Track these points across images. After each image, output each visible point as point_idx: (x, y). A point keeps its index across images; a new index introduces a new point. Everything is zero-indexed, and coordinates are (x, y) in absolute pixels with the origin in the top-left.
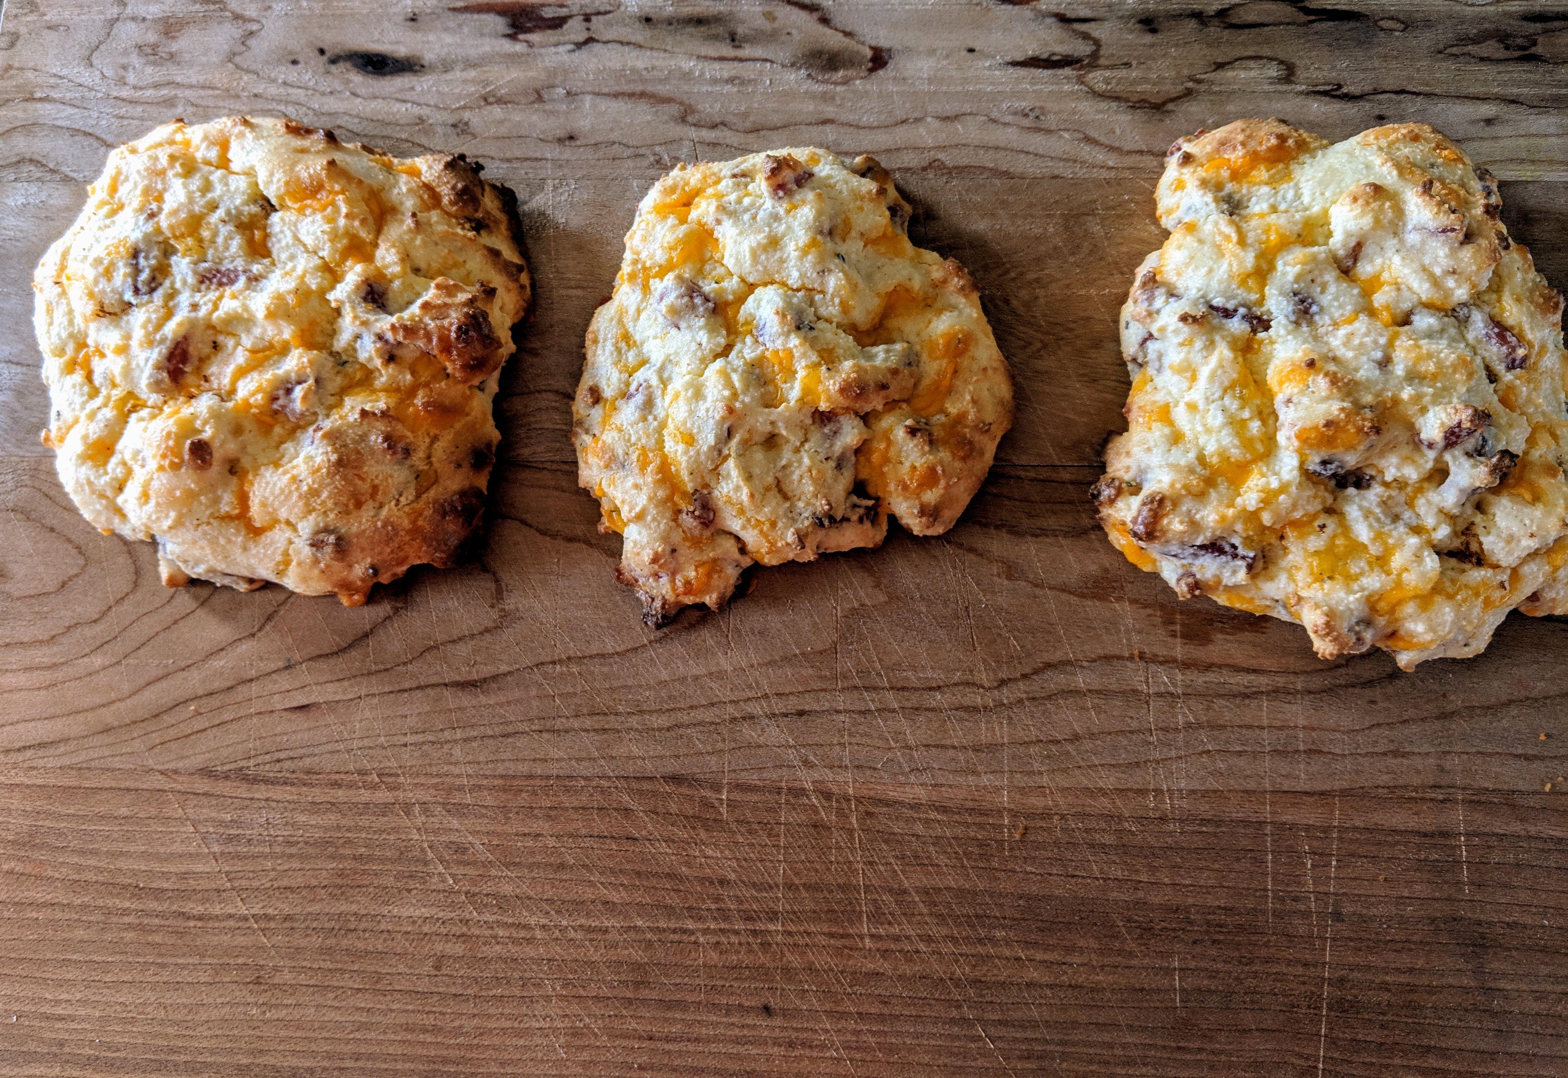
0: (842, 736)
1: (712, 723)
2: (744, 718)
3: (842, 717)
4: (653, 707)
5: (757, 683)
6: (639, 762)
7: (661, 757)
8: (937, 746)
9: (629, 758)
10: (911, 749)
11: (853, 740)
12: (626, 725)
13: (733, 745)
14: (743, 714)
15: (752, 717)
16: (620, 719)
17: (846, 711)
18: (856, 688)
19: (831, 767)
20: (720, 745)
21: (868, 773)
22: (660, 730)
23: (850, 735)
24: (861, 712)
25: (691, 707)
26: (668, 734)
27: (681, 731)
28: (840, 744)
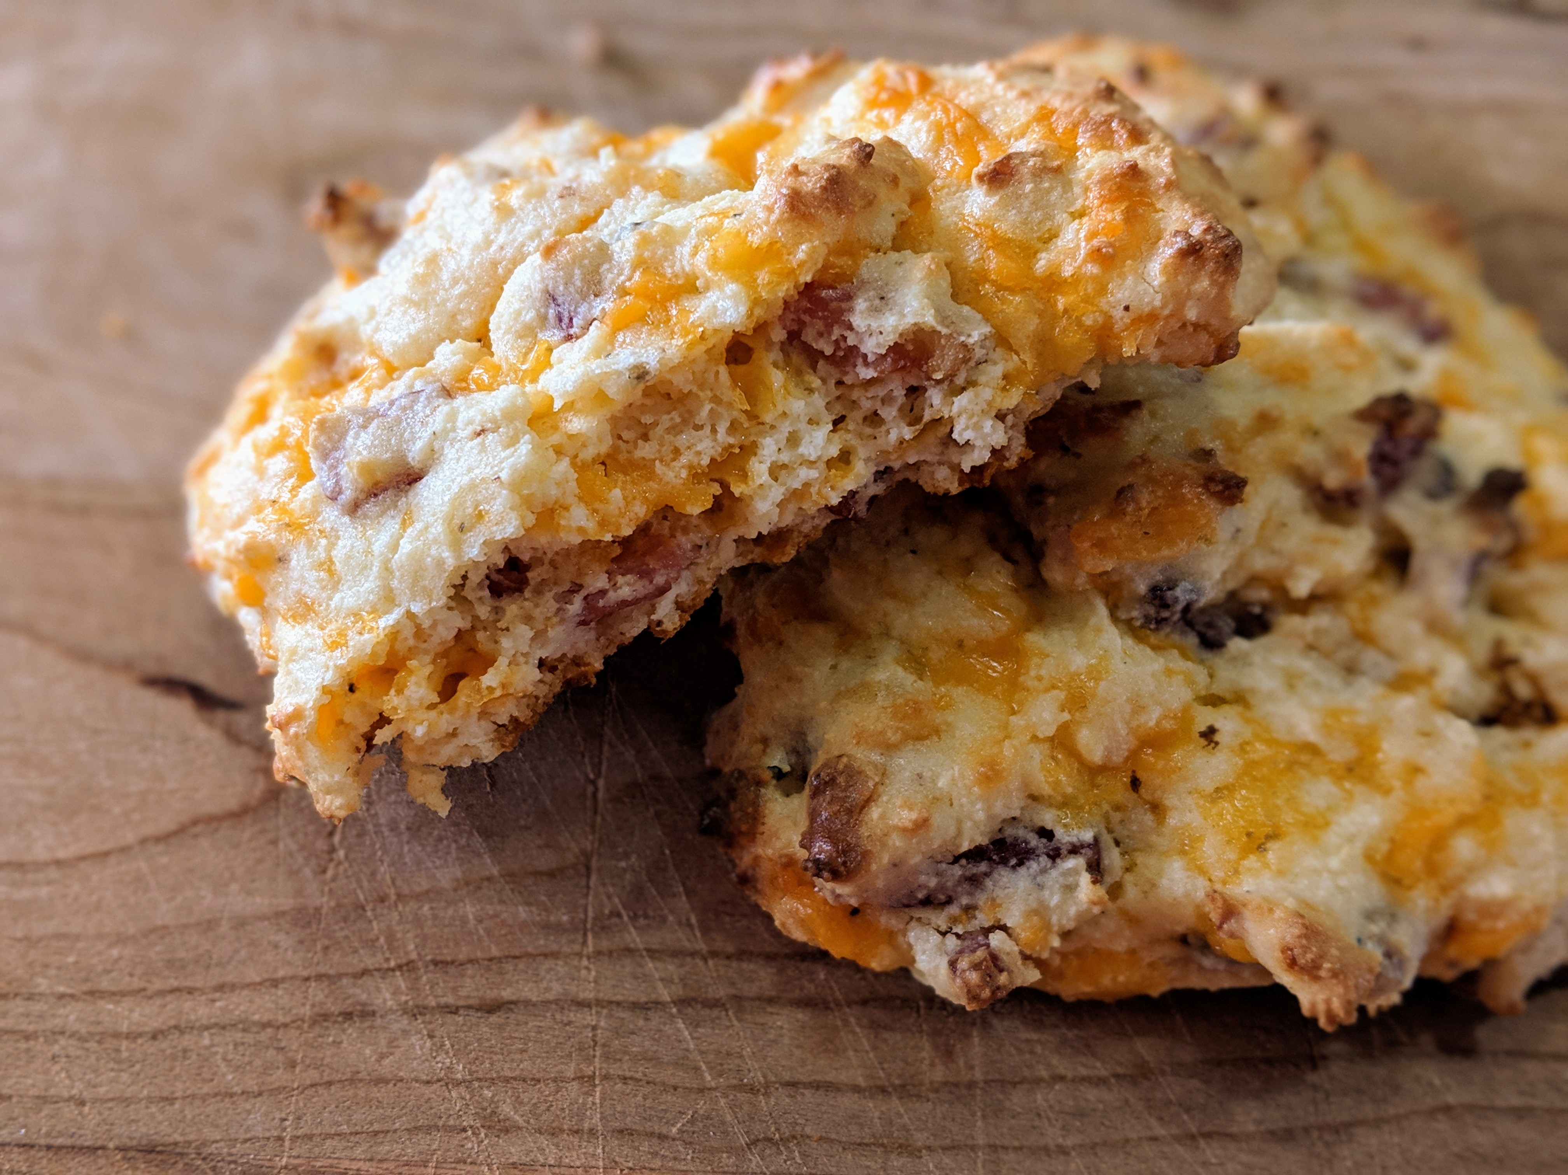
0: (590, 1060)
1: (265, 1025)
2: (348, 1016)
3: (590, 1018)
4: (126, 983)
5: (391, 938)
6: (69, 1111)
7: (127, 1101)
8: (817, 1086)
9: (43, 1099)
10: (752, 1090)
11: (615, 1070)
12: (50, 1024)
13: (313, 1075)
14: (346, 1006)
15: (367, 1013)
16: (37, 1007)
17: (599, 1003)
18: (629, 951)
19: (554, 1132)
20: (280, 1077)
21: (645, 1147)
22: (132, 1036)
23: (606, 1057)
24: (635, 1006)
25: (220, 988)
26: (151, 1048)
27: (187, 1041)
28: (580, 1078)
